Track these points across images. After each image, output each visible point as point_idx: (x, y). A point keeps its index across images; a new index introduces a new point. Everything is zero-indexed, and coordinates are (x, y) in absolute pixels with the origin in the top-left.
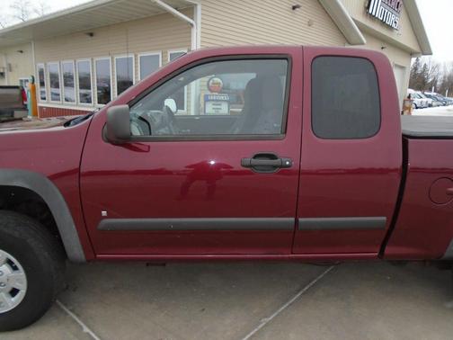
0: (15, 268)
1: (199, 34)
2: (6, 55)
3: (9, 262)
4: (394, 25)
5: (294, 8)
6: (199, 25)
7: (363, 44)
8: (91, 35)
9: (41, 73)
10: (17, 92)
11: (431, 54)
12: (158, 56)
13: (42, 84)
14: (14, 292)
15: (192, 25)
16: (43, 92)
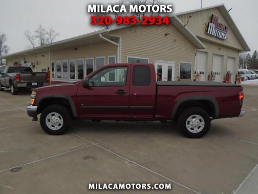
0: (60, 118)
1: (121, 49)
2: (36, 57)
3: (59, 117)
4: (223, 38)
5: (166, 35)
6: (121, 46)
7: (204, 48)
8: (76, 49)
9: (53, 64)
10: (45, 74)
11: (250, 51)
12: (104, 58)
13: (53, 70)
14: (60, 125)
15: (118, 46)
16: (53, 75)
